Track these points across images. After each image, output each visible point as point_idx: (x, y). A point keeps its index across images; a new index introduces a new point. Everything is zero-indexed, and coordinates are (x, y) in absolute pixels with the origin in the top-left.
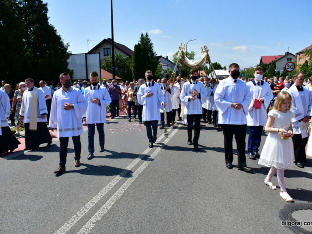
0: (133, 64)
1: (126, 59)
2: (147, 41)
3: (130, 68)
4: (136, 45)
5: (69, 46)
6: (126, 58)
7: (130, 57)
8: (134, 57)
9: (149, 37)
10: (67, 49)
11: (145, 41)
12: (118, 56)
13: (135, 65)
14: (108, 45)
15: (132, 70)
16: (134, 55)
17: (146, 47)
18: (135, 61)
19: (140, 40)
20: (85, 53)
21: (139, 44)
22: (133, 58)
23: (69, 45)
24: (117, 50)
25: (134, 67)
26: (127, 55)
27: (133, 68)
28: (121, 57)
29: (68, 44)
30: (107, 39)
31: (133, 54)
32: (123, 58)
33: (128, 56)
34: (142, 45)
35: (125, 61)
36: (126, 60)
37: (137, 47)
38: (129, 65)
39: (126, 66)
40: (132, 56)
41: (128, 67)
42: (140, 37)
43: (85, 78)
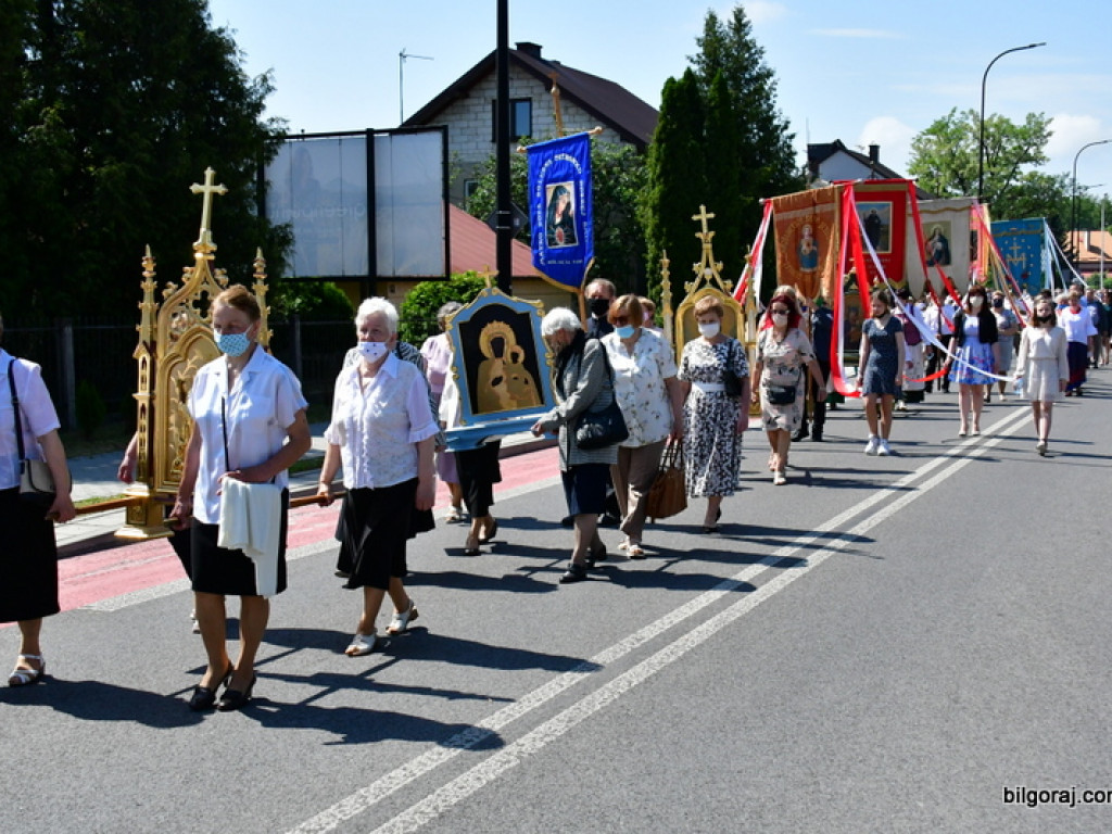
0: (654, 194)
1: (619, 163)
2: (737, 60)
3: (639, 210)
4: (671, 81)
5: (269, 89)
6: (618, 154)
7: (642, 148)
8: (658, 150)
10: (258, 107)
11: (728, 55)
13: (663, 196)
14: (517, 84)
15: (646, 226)
16: (659, 141)
17: (731, 91)
18: (664, 174)
19: (700, 50)
20: (363, 129)
21: (689, 74)
22: (651, 160)
23: (270, 83)
24: (566, 108)
25: (654, 208)
26: (626, 136)
27: (650, 212)
29: (265, 79)
30: (514, 48)
31: (657, 130)
32: (599, 155)
33: (628, 147)
34: (708, 81)
35: (610, 172)
36: (615, 169)
37: (676, 92)
38: (632, 197)
39: (616, 200)
40: (652, 145)
41: (627, 207)
42: (701, 34)
43: (364, 271)
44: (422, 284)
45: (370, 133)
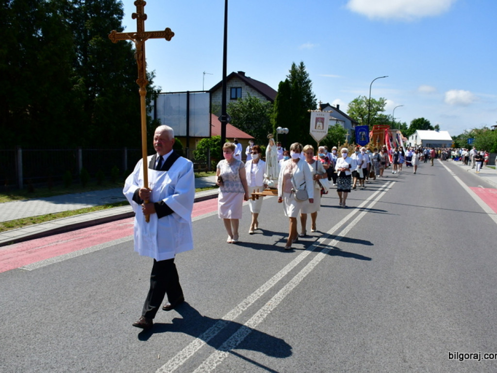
0: (275, 115)
1: (266, 106)
2: (301, 77)
3: (271, 120)
4: (281, 82)
5: (154, 76)
6: (266, 104)
7: (272, 102)
8: (277, 102)
9: (306, 70)
10: (151, 82)
11: (298, 75)
12: (252, 101)
13: (278, 116)
14: (237, 83)
15: (273, 124)
16: (277, 99)
17: (299, 86)
18: (279, 109)
19: (290, 74)
20: (186, 91)
21: (287, 80)
22: (275, 105)
23: (154, 74)
24: (251, 90)
25: (276, 119)
26: (268, 99)
27: (274, 120)
28: (258, 102)
29: (153, 73)
30: (237, 72)
31: (276, 97)
32: (260, 104)
33: (269, 102)
34: (292, 83)
35: (263, 109)
36: (265, 108)
37: (283, 86)
38: (269, 116)
39: (265, 116)
40: (275, 101)
41: (268, 119)
42: (291, 69)
43: (185, 134)
44: (203, 139)
45: (188, 92)
